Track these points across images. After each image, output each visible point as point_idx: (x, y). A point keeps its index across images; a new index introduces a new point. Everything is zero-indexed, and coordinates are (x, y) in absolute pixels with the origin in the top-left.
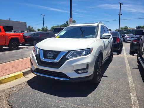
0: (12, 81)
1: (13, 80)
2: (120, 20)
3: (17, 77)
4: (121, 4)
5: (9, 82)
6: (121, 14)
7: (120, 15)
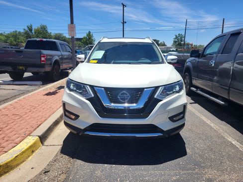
0: (27, 158)
1: (29, 156)
2: (123, 31)
3: (34, 149)
4: (123, 5)
5: (23, 162)
6: (126, 22)
7: (124, 23)
